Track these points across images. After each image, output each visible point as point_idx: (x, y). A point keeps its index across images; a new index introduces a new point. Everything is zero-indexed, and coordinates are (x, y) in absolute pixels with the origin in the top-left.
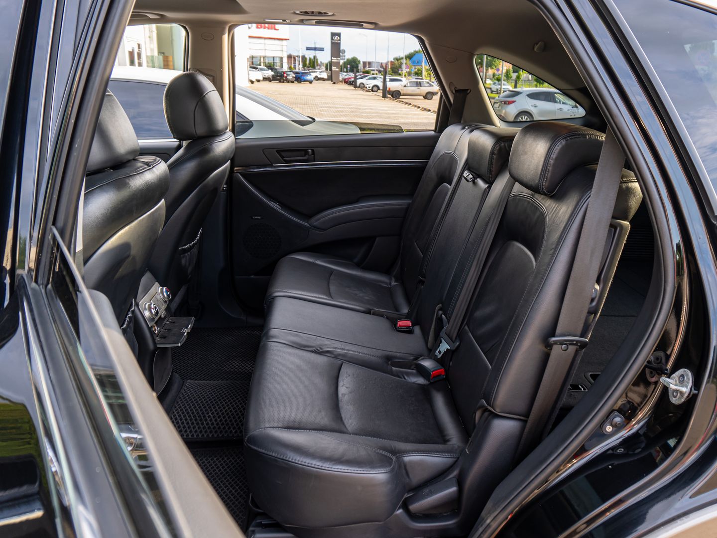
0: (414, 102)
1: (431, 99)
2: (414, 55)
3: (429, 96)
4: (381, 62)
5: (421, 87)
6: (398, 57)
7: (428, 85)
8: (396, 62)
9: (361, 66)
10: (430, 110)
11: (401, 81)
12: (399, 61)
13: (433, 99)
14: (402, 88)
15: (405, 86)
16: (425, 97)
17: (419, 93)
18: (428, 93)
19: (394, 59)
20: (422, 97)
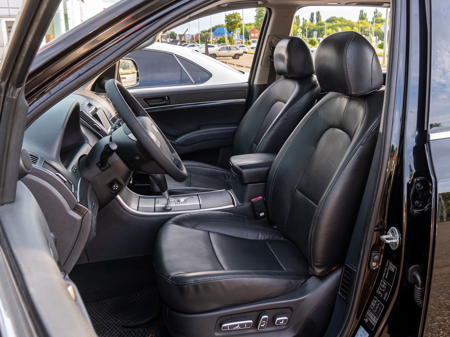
0: (228, 61)
1: (238, 59)
2: (216, 28)
3: (237, 57)
4: (192, 34)
5: (230, 51)
6: (204, 31)
7: (236, 49)
8: (203, 34)
9: (178, 38)
10: (242, 66)
11: (213, 47)
12: (205, 33)
13: (240, 58)
14: (217, 52)
15: (219, 50)
16: (234, 57)
17: (230, 55)
18: (236, 55)
19: (201, 32)
20: (231, 58)
